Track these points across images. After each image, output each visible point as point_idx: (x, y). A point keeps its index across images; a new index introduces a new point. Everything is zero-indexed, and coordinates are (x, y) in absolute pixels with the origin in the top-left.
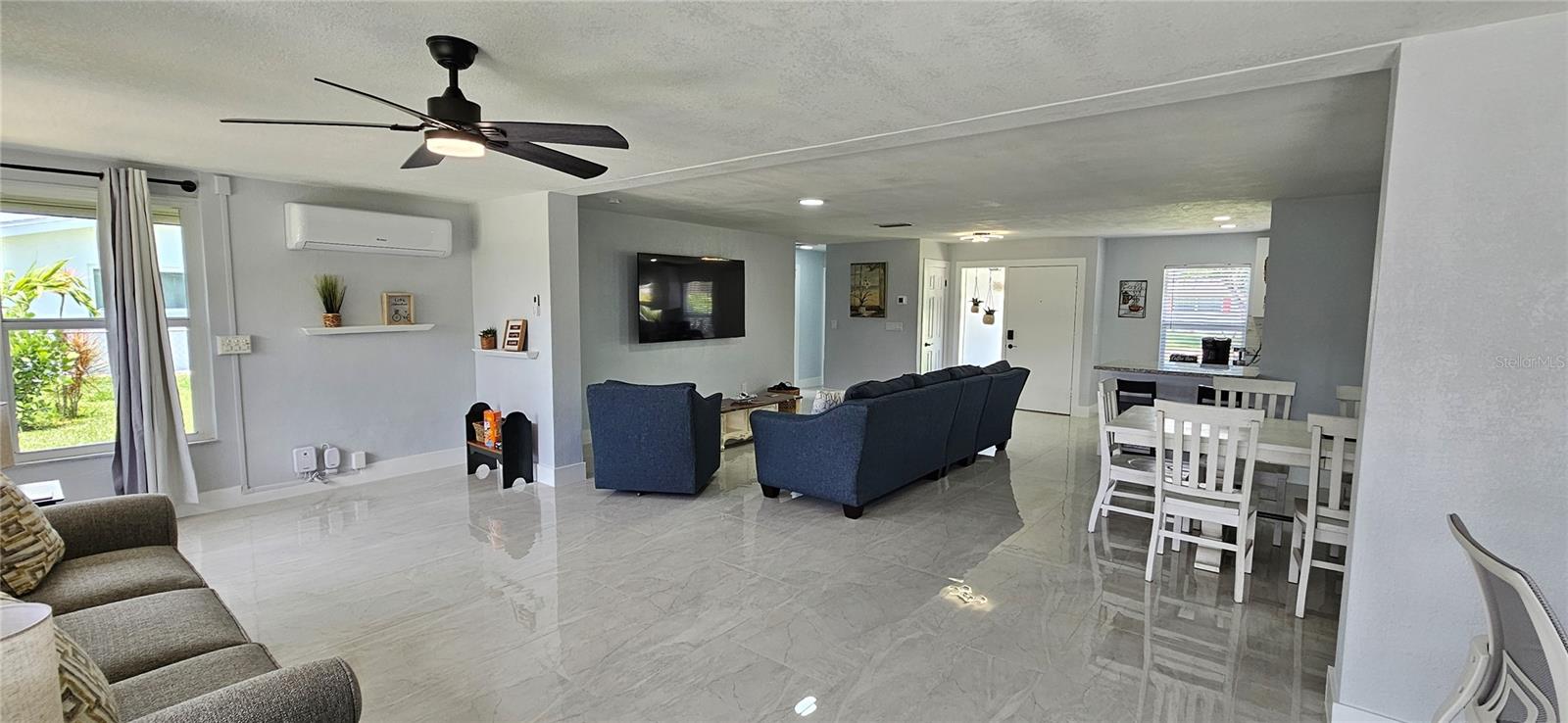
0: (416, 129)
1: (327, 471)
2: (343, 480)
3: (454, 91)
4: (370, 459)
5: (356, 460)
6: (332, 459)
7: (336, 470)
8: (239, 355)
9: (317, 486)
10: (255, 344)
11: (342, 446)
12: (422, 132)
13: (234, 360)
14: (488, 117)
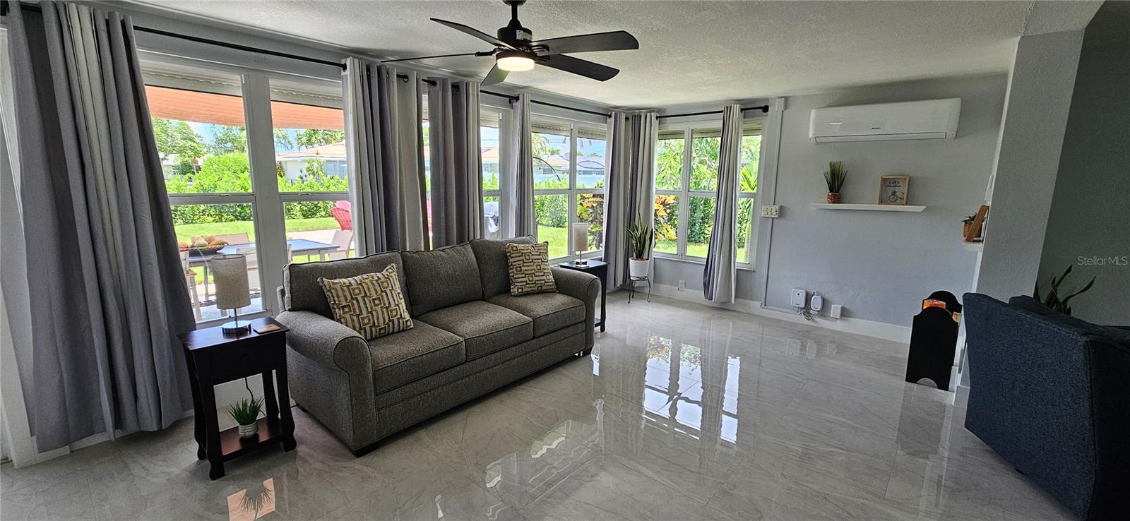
0: (490, 54)
1: (811, 311)
2: (822, 322)
3: (515, 24)
4: (845, 313)
5: (835, 310)
6: (816, 303)
7: (816, 313)
8: (773, 218)
9: (802, 319)
10: (782, 212)
11: (827, 296)
12: (494, 55)
13: (770, 220)
14: (536, 38)
